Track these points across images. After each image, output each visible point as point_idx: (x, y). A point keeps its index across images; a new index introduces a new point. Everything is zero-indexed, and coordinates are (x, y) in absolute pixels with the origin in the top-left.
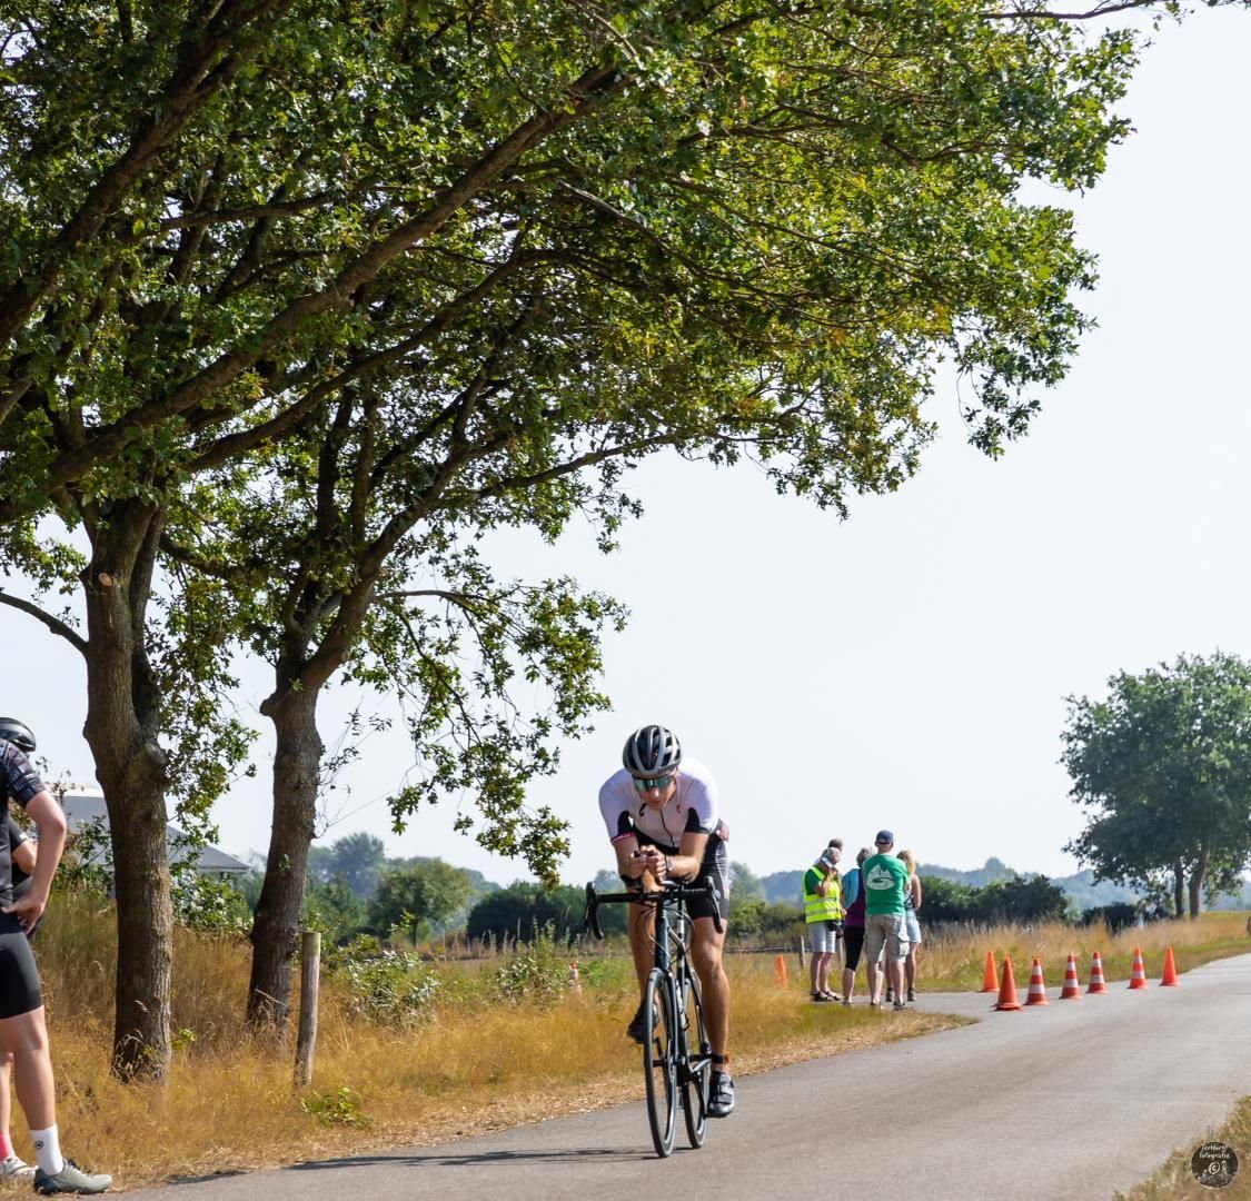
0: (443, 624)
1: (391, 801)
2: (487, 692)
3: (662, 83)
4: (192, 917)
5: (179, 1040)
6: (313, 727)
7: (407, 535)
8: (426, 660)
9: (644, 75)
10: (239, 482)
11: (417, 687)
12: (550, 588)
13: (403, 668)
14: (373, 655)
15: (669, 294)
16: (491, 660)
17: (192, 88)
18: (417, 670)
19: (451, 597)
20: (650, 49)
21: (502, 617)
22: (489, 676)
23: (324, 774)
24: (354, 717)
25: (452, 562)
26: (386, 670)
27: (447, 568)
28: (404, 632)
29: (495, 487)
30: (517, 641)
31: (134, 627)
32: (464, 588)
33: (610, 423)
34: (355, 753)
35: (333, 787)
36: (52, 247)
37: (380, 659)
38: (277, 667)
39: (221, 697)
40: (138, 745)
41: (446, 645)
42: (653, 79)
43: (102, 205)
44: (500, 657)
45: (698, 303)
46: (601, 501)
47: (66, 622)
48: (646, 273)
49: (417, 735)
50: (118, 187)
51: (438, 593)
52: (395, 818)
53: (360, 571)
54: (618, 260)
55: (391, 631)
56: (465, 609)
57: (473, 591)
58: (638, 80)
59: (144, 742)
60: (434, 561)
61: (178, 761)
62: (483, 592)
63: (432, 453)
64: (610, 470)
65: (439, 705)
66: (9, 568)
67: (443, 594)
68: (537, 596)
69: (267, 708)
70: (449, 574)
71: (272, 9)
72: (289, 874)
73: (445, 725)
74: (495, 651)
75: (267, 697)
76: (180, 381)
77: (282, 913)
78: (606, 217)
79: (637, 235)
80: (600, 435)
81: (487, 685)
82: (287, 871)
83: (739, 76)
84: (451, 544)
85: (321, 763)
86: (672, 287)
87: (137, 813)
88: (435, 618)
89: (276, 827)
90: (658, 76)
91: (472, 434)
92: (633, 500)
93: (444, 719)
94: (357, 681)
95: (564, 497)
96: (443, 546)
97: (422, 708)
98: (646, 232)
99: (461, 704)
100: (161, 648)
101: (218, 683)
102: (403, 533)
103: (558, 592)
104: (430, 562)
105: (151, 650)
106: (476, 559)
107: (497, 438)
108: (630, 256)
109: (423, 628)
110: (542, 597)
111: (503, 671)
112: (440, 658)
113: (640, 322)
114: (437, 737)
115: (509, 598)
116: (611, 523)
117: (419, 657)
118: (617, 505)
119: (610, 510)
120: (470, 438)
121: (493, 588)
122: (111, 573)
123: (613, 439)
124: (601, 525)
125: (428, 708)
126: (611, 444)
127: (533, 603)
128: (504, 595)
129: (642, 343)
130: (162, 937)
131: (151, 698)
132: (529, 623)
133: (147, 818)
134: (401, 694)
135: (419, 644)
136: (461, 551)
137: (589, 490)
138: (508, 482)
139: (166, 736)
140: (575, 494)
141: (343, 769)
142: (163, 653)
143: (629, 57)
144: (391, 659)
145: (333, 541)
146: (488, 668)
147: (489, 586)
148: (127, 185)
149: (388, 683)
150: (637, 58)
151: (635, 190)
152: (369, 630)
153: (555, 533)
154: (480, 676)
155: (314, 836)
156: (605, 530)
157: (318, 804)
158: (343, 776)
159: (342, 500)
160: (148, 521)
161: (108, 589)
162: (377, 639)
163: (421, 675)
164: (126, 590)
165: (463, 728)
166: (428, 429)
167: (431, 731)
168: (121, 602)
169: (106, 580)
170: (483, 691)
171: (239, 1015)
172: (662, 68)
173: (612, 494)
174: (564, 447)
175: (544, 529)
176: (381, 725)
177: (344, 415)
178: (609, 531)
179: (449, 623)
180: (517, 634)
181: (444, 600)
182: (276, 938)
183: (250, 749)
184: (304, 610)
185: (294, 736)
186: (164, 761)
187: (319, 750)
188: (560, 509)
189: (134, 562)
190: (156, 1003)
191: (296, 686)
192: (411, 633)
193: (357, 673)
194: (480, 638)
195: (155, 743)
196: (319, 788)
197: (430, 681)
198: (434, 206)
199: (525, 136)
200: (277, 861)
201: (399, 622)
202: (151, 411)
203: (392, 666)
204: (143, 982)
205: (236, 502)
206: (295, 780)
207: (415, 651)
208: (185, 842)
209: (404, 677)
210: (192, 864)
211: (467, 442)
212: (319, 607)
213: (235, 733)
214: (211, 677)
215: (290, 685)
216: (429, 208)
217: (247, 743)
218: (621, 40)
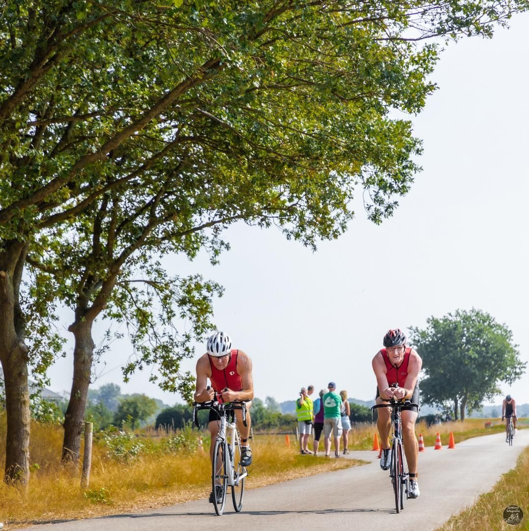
0: (146, 294)
1: (123, 368)
2: (164, 323)
3: (238, 66)
4: (39, 417)
5: (32, 468)
6: (90, 337)
7: (131, 256)
8: (139, 309)
9: (230, 62)
10: (60, 234)
11: (135, 321)
12: (191, 279)
13: (129, 312)
14: (116, 307)
15: (242, 155)
16: (166, 309)
17: (41, 67)
18: (135, 313)
19: (150, 283)
20: (233, 51)
21: (171, 292)
22: (165, 316)
23: (95, 357)
24: (108, 333)
25: (149, 268)
26: (121, 313)
27: (148, 270)
28: (129, 297)
29: (168, 236)
30: (177, 302)
31: (15, 293)
32: (155, 279)
33: (217, 210)
35: (99, 362)
37: (119, 309)
38: (76, 311)
39: (51, 324)
40: (16, 344)
41: (147, 303)
42: (234, 64)
43: (2, 115)
44: (170, 308)
45: (254, 159)
46: (212, 243)
48: (232, 147)
49: (134, 342)
50: (9, 108)
51: (144, 281)
52: (125, 376)
53: (111, 271)
54: (220, 141)
55: (124, 296)
56: (155, 288)
57: (159, 280)
58: (228, 64)
59: (19, 342)
60: (142, 267)
61: (33, 350)
63: (142, 221)
64: (217, 229)
65: (144, 328)
67: (146, 282)
68: (186, 282)
69: (71, 329)
70: (148, 273)
71: (75, 34)
72: (80, 399)
73: (146, 337)
74: (167, 306)
75: (71, 324)
76: (35, 190)
77: (77, 415)
78: (215, 123)
79: (229, 131)
80: (213, 215)
81: (164, 320)
82: (79, 397)
83: (270, 63)
84: (149, 260)
85: (94, 352)
86: (244, 152)
87: (16, 372)
88: (143, 291)
89: (75, 379)
90: (237, 63)
91: (158, 214)
92: (226, 243)
93: (146, 335)
94: (109, 318)
95: (196, 241)
96: (146, 261)
97: (137, 330)
98: (232, 129)
99: (153, 328)
100: (26, 303)
101: (50, 318)
102: (129, 255)
103: (194, 281)
104: (141, 268)
105: (22, 303)
106: (160, 267)
107: (169, 215)
108: (225, 139)
109: (137, 296)
110: (188, 283)
111: (171, 314)
112: (144, 309)
113: (230, 167)
114: (142, 342)
115: (174, 283)
116: (217, 252)
117: (136, 308)
118: (219, 245)
119: (216, 247)
120: (158, 216)
122: (5, 271)
123: (218, 216)
124: (212, 253)
125: (139, 330)
126: (217, 219)
127: (184, 285)
128: (172, 282)
129: (230, 176)
130: (26, 425)
131: (22, 324)
132: (182, 294)
133: (20, 374)
134: (128, 323)
135: (136, 302)
137: (207, 238)
138: (173, 234)
139: (28, 340)
140: (201, 240)
141: (103, 355)
142: (27, 305)
143: (224, 55)
144: (124, 309)
145: (99, 258)
146: (165, 313)
147: (166, 278)
148: (13, 107)
149: (122, 319)
150: (228, 55)
151: (228, 111)
152: (115, 296)
153: (193, 256)
154: (161, 316)
155: (90, 382)
156: (214, 256)
157: (92, 369)
158: (103, 357)
159: (103, 241)
160: (21, 249)
161: (4, 278)
162: (118, 300)
163: (136, 316)
164: (12, 278)
165: (154, 338)
166: (140, 212)
167: (140, 340)
168: (9, 283)
169: (3, 273)
170: (162, 322)
171: (59, 458)
172: (238, 60)
173: (217, 240)
174: (196, 220)
175: (189, 254)
176: (119, 336)
177: (104, 205)
178: (215, 256)
179: (148, 294)
180: (177, 298)
181: (146, 284)
182: (74, 426)
183: (63, 346)
184: (87, 288)
185: (82, 341)
186: (27, 350)
187: (93, 346)
188: (195, 246)
189: (15, 266)
190: (23, 452)
191: (83, 319)
192: (132, 298)
193: (109, 314)
194: (162, 300)
195: (24, 343)
196: (93, 362)
197: (140, 318)
198: (143, 118)
199: (181, 88)
200: (75, 393)
201: (127, 293)
202: (23, 202)
203: (124, 312)
204: (17, 443)
205: (58, 242)
206: (83, 359)
207: (134, 305)
208: (36, 386)
209: (129, 316)
210: (39, 395)
211: (156, 217)
212: (93, 286)
213: (57, 340)
214: (47, 316)
215: (81, 319)
216: (141, 118)
217: (62, 344)
218: (221, 48)
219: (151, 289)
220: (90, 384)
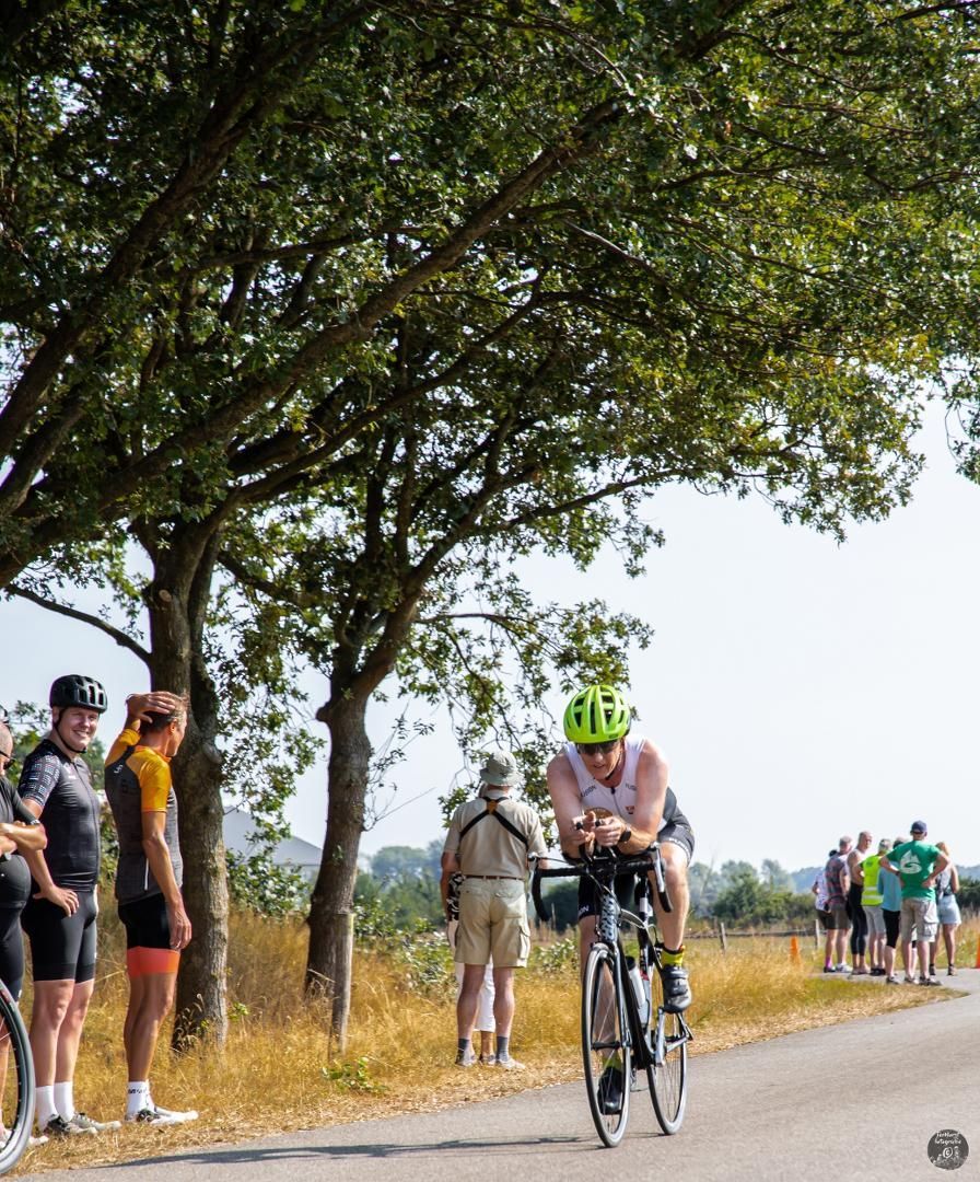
0: (487, 643)
1: (442, 800)
2: (527, 703)
3: (651, 109)
4: (267, 903)
5: (234, 1014)
6: (362, 731)
7: (445, 559)
8: (473, 675)
9: (634, 100)
10: (306, 517)
11: (465, 699)
12: (582, 611)
13: (453, 682)
14: (426, 669)
15: (674, 328)
16: (530, 675)
17: (223, 132)
18: (465, 684)
19: (494, 618)
20: (640, 76)
21: (540, 637)
22: (529, 689)
23: (373, 774)
24: (401, 722)
25: (495, 588)
26: (438, 684)
27: (491, 593)
28: (454, 650)
29: (528, 516)
30: (554, 658)
31: (192, 639)
32: (507, 612)
33: (629, 458)
34: (401, 754)
35: (381, 785)
36: (97, 281)
37: (433, 674)
38: (331, 678)
39: (291, 709)
40: (196, 746)
41: (491, 662)
42: (642, 105)
43: (142, 243)
44: (538, 671)
45: (701, 338)
46: (627, 532)
47: (131, 635)
48: (652, 311)
49: (465, 744)
50: (157, 225)
51: (483, 615)
52: (445, 816)
53: (404, 591)
54: (626, 300)
55: (442, 648)
56: (507, 629)
57: (515, 613)
58: (628, 105)
59: (202, 743)
60: (479, 587)
61: (233, 760)
62: (524, 615)
63: (469, 485)
64: (629, 499)
65: (485, 716)
66: (62, 580)
67: (488, 617)
68: (571, 618)
69: (322, 715)
70: (493, 598)
71: (296, 55)
72: (342, 863)
73: (490, 733)
74: (534, 667)
75: (322, 704)
76: (218, 406)
77: (336, 899)
78: (615, 258)
79: (643, 274)
80: (621, 469)
81: (526, 697)
82: (339, 860)
83: (724, 101)
84: (495, 571)
85: (370, 764)
86: (681, 323)
87: (196, 808)
88: (481, 638)
89: (330, 821)
90: (647, 102)
91: (503, 467)
92: (656, 531)
93: (489, 728)
94: (411, 694)
95: (593, 528)
96: (487, 574)
97: (469, 718)
98: (648, 269)
99: (503, 714)
100: (218, 658)
102: (442, 556)
103: (589, 614)
104: (476, 588)
105: (208, 660)
106: (518, 585)
107: (526, 471)
108: (639, 296)
109: (469, 647)
110: (575, 618)
111: (541, 685)
112: (485, 674)
113: (650, 358)
114: (482, 744)
115: (546, 619)
116: (638, 551)
117: (466, 673)
118: (641, 535)
119: (635, 539)
120: (503, 472)
121: (532, 610)
122: (171, 591)
123: (632, 471)
124: (628, 553)
125: (475, 718)
126: (630, 476)
127: (567, 624)
128: (542, 617)
129: (653, 377)
130: (218, 921)
131: (208, 703)
132: (564, 642)
133: (205, 812)
134: (451, 705)
135: (467, 660)
136: (503, 578)
137: (617, 521)
138: (538, 511)
139: (222, 737)
140: (602, 525)
141: (390, 769)
142: (220, 662)
143: (619, 84)
144: (442, 674)
145: (379, 564)
146: (528, 682)
147: (529, 609)
148: (165, 224)
149: (438, 696)
150: (627, 85)
151: (642, 232)
152: (423, 648)
153: (587, 560)
154: (520, 689)
155: (363, 829)
156: (632, 557)
157: (368, 800)
158: (391, 774)
159: (388, 528)
160: (204, 543)
161: (167, 605)
162: (429, 657)
163: (468, 689)
164: (186, 606)
165: (505, 736)
166: (463, 463)
167: (477, 739)
168: (180, 617)
169: (165, 595)
170: (523, 702)
171: (298, 990)
172: (651, 94)
173: (637, 526)
174: (586, 478)
175: (577, 557)
176: (424, 730)
177: (389, 450)
178: (636, 558)
179: (493, 642)
180: (553, 651)
181: (489, 622)
182: (330, 921)
183: (316, 756)
184: (354, 627)
185: (346, 740)
186: (220, 761)
187: (368, 751)
188: (591, 539)
189: (191, 580)
190: (214, 979)
191: (348, 695)
192: (459, 651)
193: (412, 686)
194: (521, 655)
195: (213, 744)
196: (369, 786)
197: (476, 694)
198: (449, 244)
199: (532, 176)
200: (331, 852)
201: (449, 642)
202: (191, 434)
203: (442, 681)
204: (201, 960)
205: (304, 536)
206: (347, 779)
207: (463, 667)
208: (262, 838)
209: (453, 691)
210: (268, 858)
211: (499, 475)
212: (368, 624)
213: (303, 741)
214: (282, 692)
215: (342, 694)
216: (445, 244)
217: (315, 750)
218: (612, 68)
219: (499, 633)
220: (363, 833)
